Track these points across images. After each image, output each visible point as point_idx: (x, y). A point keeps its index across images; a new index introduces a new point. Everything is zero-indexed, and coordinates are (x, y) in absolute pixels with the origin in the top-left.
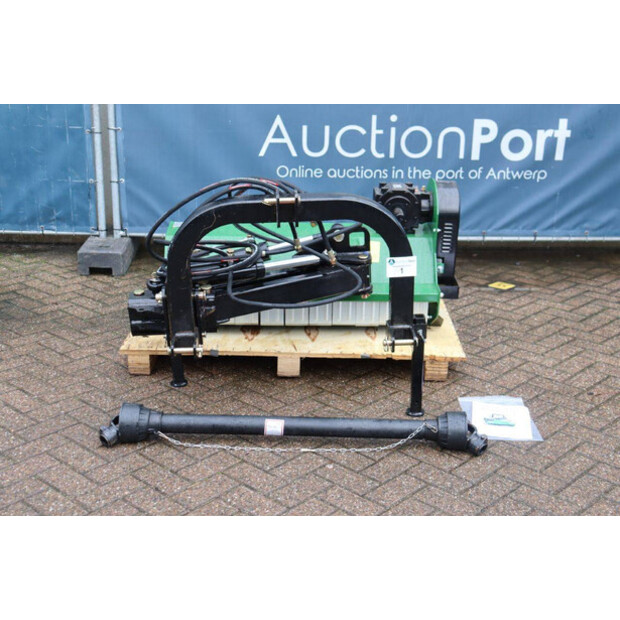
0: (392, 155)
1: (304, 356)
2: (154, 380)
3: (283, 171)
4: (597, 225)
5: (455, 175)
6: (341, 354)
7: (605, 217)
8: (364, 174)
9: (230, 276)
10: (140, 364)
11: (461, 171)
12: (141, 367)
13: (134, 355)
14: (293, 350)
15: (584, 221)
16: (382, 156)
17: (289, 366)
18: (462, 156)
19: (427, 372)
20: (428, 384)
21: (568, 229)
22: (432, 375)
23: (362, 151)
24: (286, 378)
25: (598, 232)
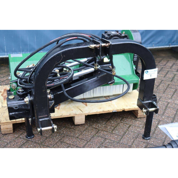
1: (87, 115)
2: (17, 136)
4: (157, 42)
6: (103, 111)
7: (159, 39)
9: (62, 85)
10: (7, 129)
12: (9, 130)
13: (4, 125)
14: (81, 113)
15: (153, 41)
17: (80, 120)
19: (139, 114)
20: (139, 119)
21: (147, 44)
22: (141, 115)
24: (79, 125)
25: (158, 45)
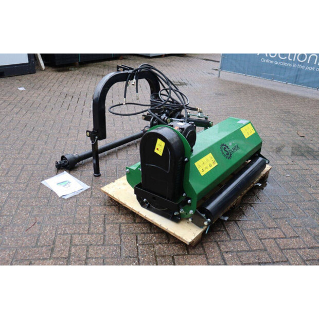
0: (294, 60)
3: (263, 60)
5: (312, 69)
8: (285, 64)
11: (314, 68)
16: (291, 60)
18: (315, 63)
23: (286, 58)
